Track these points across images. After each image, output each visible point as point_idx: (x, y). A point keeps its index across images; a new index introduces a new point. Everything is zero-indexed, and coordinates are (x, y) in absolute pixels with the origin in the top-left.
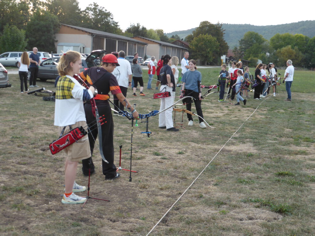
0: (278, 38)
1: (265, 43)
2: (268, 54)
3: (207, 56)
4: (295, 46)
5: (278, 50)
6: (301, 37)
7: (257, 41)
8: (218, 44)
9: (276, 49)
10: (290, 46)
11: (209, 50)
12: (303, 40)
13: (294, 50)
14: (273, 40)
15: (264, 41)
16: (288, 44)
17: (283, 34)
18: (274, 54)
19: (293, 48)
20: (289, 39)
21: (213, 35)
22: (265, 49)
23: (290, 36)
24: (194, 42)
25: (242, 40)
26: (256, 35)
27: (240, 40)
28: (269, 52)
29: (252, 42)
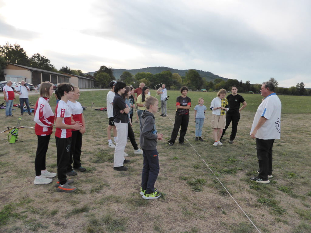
0: (139, 74)
1: (133, 77)
2: (134, 82)
3: (104, 84)
4: (147, 78)
5: (139, 80)
6: (149, 74)
7: (129, 76)
8: (110, 77)
9: (138, 80)
10: (145, 78)
11: (105, 80)
12: (151, 76)
13: (147, 80)
14: (136, 76)
15: (132, 76)
16: (144, 77)
17: (141, 73)
18: (137, 82)
19: (146, 79)
20: (144, 75)
21: (107, 73)
22: (133, 80)
23: (144, 73)
24: (98, 76)
25: (122, 76)
26: (129, 73)
27: (121, 76)
28: (135, 81)
29: (126, 76)
